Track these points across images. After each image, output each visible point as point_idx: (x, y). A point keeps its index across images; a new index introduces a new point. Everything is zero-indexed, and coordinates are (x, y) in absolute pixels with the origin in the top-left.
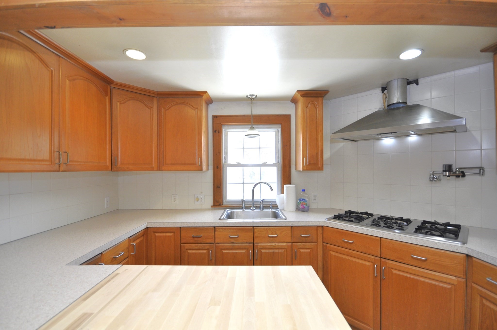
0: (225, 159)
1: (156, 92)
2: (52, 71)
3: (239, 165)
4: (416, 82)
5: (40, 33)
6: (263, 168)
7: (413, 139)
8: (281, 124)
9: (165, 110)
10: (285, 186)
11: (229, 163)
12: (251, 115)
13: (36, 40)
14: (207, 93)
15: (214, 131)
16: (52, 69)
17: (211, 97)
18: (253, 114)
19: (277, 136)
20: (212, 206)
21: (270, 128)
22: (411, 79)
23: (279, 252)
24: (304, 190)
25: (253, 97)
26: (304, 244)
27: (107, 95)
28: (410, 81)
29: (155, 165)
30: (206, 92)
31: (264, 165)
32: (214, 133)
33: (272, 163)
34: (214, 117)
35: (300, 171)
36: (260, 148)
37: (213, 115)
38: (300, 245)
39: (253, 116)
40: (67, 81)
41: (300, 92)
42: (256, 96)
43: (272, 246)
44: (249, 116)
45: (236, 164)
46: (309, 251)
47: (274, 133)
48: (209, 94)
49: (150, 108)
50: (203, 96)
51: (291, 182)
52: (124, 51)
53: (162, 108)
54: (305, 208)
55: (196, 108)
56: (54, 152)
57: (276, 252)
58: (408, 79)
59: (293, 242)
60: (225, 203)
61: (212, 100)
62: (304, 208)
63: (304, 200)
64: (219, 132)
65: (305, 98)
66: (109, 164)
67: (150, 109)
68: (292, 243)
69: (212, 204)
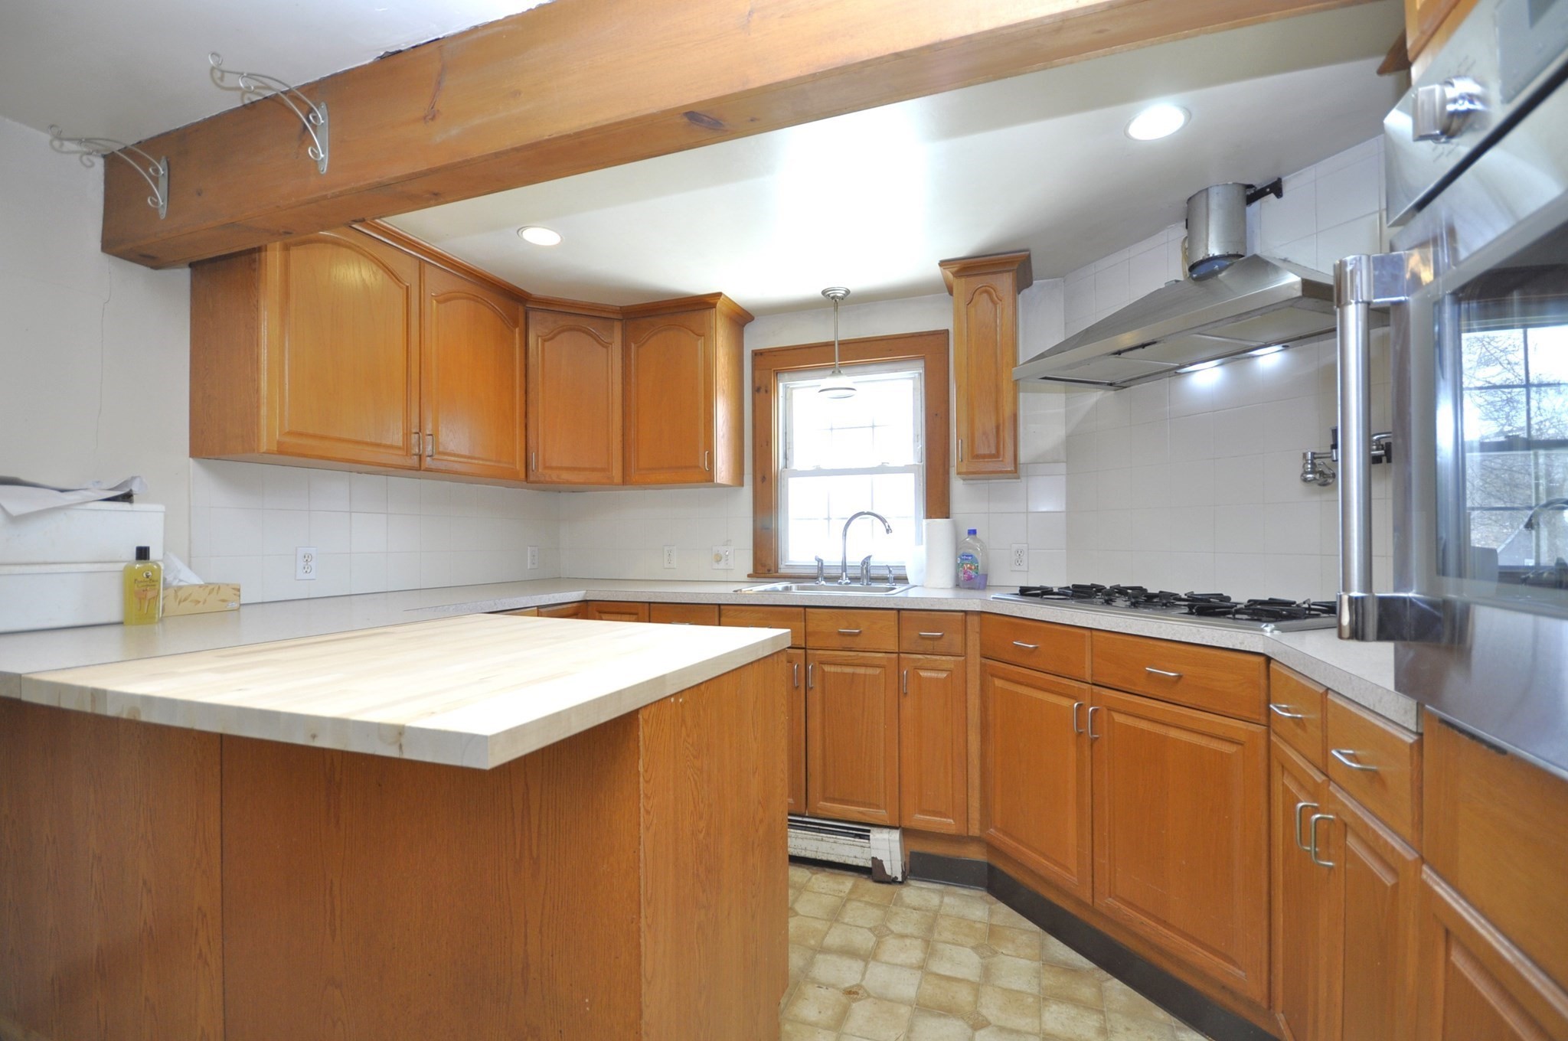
0: (786, 457)
1: (619, 308)
2: (407, 287)
3: (818, 472)
4: (1276, 188)
5: (382, 223)
6: (877, 478)
8: (923, 358)
9: (638, 347)
11: (794, 468)
12: (834, 342)
13: (379, 237)
14: (722, 297)
15: (756, 390)
16: (408, 285)
17: (742, 307)
18: (839, 339)
20: (749, 576)
21: (896, 371)
22: (1259, 182)
23: (865, 675)
24: (973, 532)
25: (839, 295)
26: (929, 656)
27: (516, 324)
28: (1259, 188)
29: (617, 473)
30: (719, 294)
31: (882, 469)
32: (757, 394)
33: (902, 464)
34: (757, 354)
36: (873, 427)
37: (753, 351)
38: (919, 659)
39: (839, 344)
40: (434, 302)
41: (951, 264)
42: (848, 292)
43: (850, 658)
44: (829, 345)
45: (812, 469)
46: (944, 675)
48: (730, 300)
49: (606, 345)
50: (716, 304)
51: (949, 513)
52: (520, 232)
53: (633, 345)
54: (972, 578)
55: (701, 336)
56: (411, 433)
57: (859, 674)
58: (1248, 182)
59: (901, 651)
60: (783, 570)
61: (749, 314)
62: (970, 578)
63: (970, 558)
64: (766, 391)
65: (963, 280)
66: (519, 466)
67: (607, 347)
68: (899, 653)
69: (751, 571)
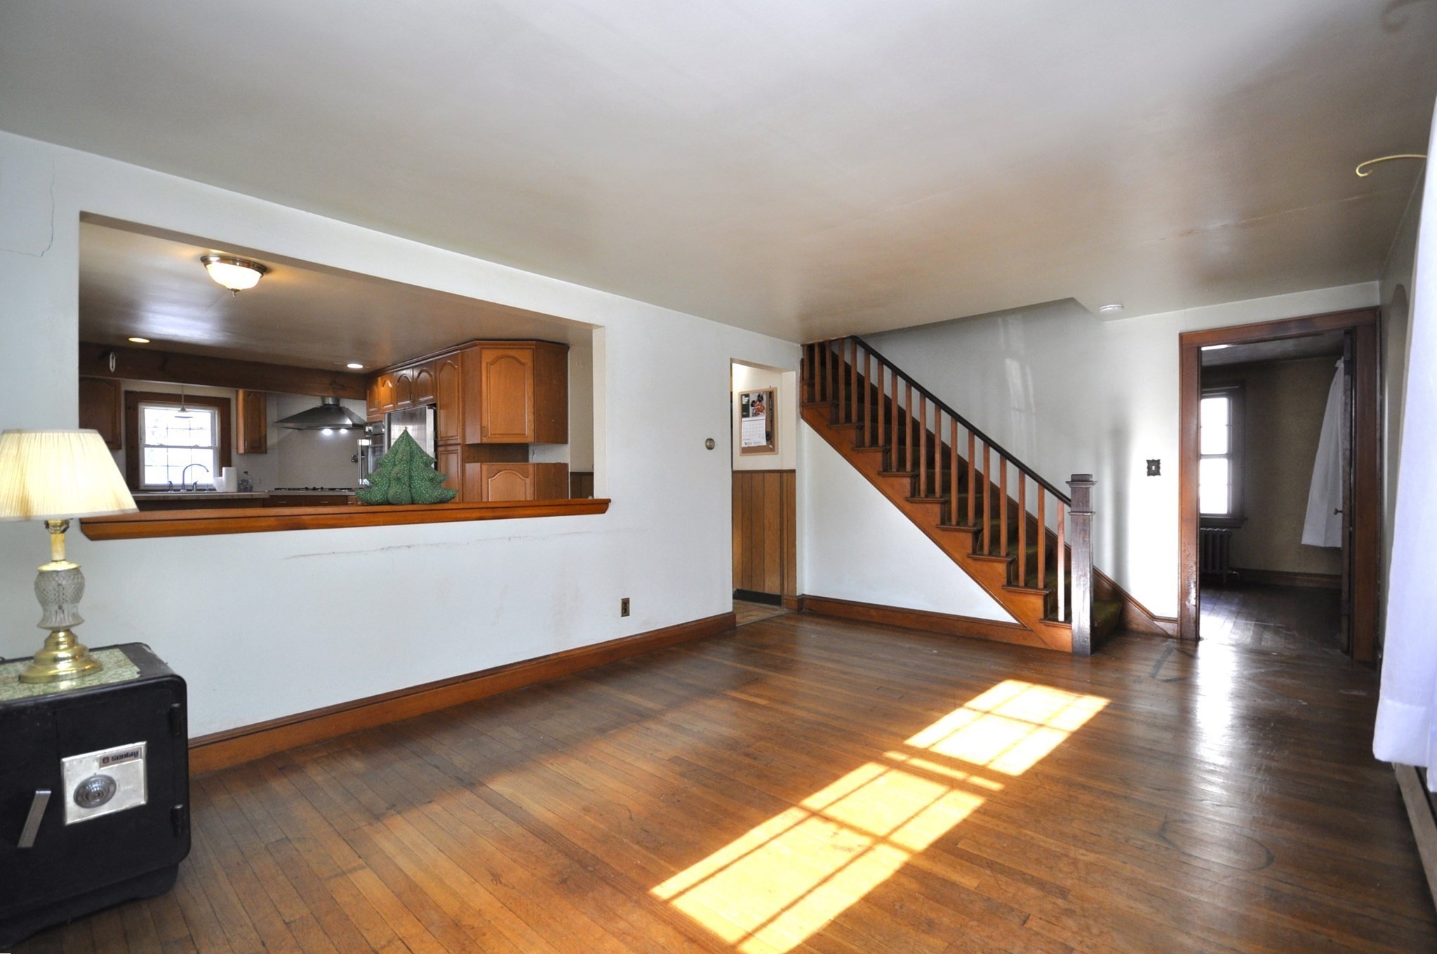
3: (160, 446)
7: (343, 432)
8: (219, 406)
10: (224, 469)
11: (148, 443)
19: (213, 418)
21: (205, 410)
24: (246, 472)
31: (198, 447)
32: (128, 407)
33: (207, 446)
35: (242, 454)
36: (191, 430)
37: (125, 391)
45: (157, 445)
47: (209, 415)
51: (232, 464)
64: (134, 408)
